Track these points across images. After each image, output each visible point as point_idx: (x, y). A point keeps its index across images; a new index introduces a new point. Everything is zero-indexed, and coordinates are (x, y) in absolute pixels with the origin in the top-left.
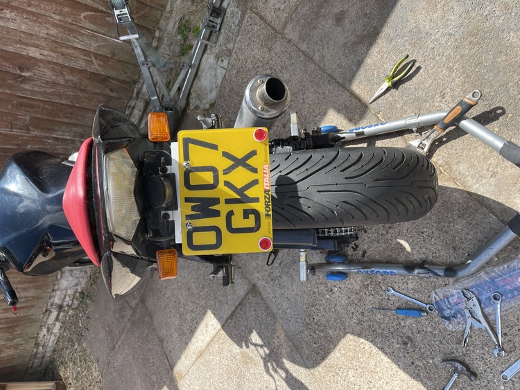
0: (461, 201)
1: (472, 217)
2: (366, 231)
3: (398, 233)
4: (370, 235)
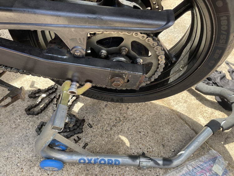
0: (167, 114)
1: (174, 125)
2: (91, 127)
3: (120, 130)
4: (95, 130)
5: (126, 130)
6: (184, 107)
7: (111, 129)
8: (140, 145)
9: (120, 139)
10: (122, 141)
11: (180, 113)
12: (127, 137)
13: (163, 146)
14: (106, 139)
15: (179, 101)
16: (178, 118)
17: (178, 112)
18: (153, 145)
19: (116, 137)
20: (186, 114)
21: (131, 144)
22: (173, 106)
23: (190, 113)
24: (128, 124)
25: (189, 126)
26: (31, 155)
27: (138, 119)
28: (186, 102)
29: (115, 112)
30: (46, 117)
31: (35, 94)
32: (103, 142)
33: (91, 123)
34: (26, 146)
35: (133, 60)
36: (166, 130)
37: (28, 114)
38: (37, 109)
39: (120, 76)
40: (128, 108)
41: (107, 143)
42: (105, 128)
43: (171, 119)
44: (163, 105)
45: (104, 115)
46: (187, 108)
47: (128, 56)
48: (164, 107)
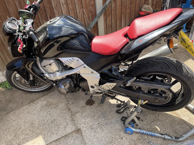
0: (178, 120)
1: (182, 125)
2: (143, 121)
3: (155, 124)
4: (144, 122)
5: (158, 124)
6: (187, 118)
7: (151, 123)
8: (165, 131)
9: (155, 127)
10: (157, 128)
11: (185, 121)
12: (159, 127)
13: (176, 133)
14: (149, 127)
15: (184, 116)
16: (184, 123)
17: (184, 120)
18: (171, 132)
19: (154, 127)
20: (188, 122)
21: (160, 130)
22: (181, 117)
23: (190, 121)
24: (159, 123)
25: (189, 127)
26: (120, 128)
27: (164, 121)
28: (188, 116)
29: (153, 117)
30: (124, 115)
31: (119, 105)
32: (148, 128)
33: (142, 119)
34: (117, 124)
35: (161, 95)
36: (178, 127)
37: (117, 113)
38: (120, 111)
39: (157, 99)
40: (159, 116)
41: (150, 128)
42: (149, 122)
43: (180, 123)
44: (176, 116)
45: (148, 117)
46: (189, 119)
47: (160, 93)
48: (177, 117)
